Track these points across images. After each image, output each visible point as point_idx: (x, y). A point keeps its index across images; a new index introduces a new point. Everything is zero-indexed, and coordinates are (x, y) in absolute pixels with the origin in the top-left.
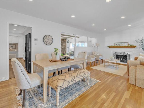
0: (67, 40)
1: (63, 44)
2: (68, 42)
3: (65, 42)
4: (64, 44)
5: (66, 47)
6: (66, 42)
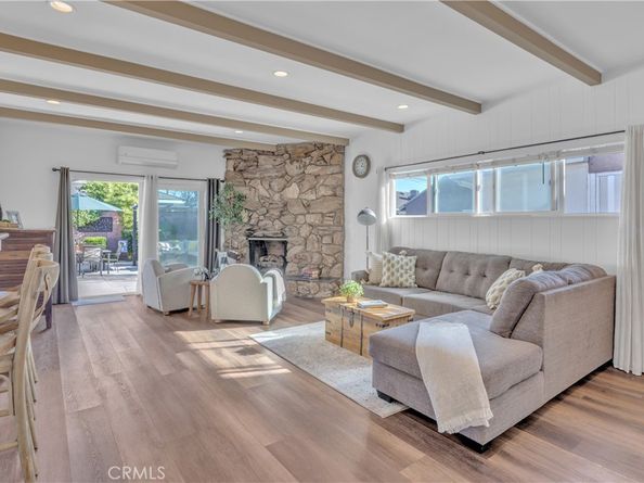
0: (352, 153)
1: (313, 188)
2: (361, 168)
3: (330, 170)
4: (323, 191)
5: (341, 208)
6: (342, 172)
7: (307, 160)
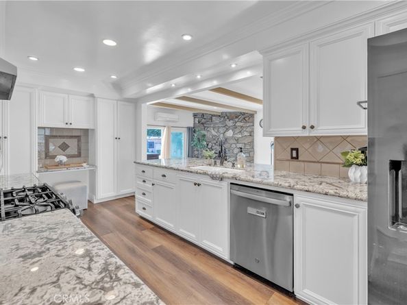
0: (258, 118)
1: (240, 132)
3: (248, 124)
5: (253, 141)
6: (253, 126)
7: (237, 120)
